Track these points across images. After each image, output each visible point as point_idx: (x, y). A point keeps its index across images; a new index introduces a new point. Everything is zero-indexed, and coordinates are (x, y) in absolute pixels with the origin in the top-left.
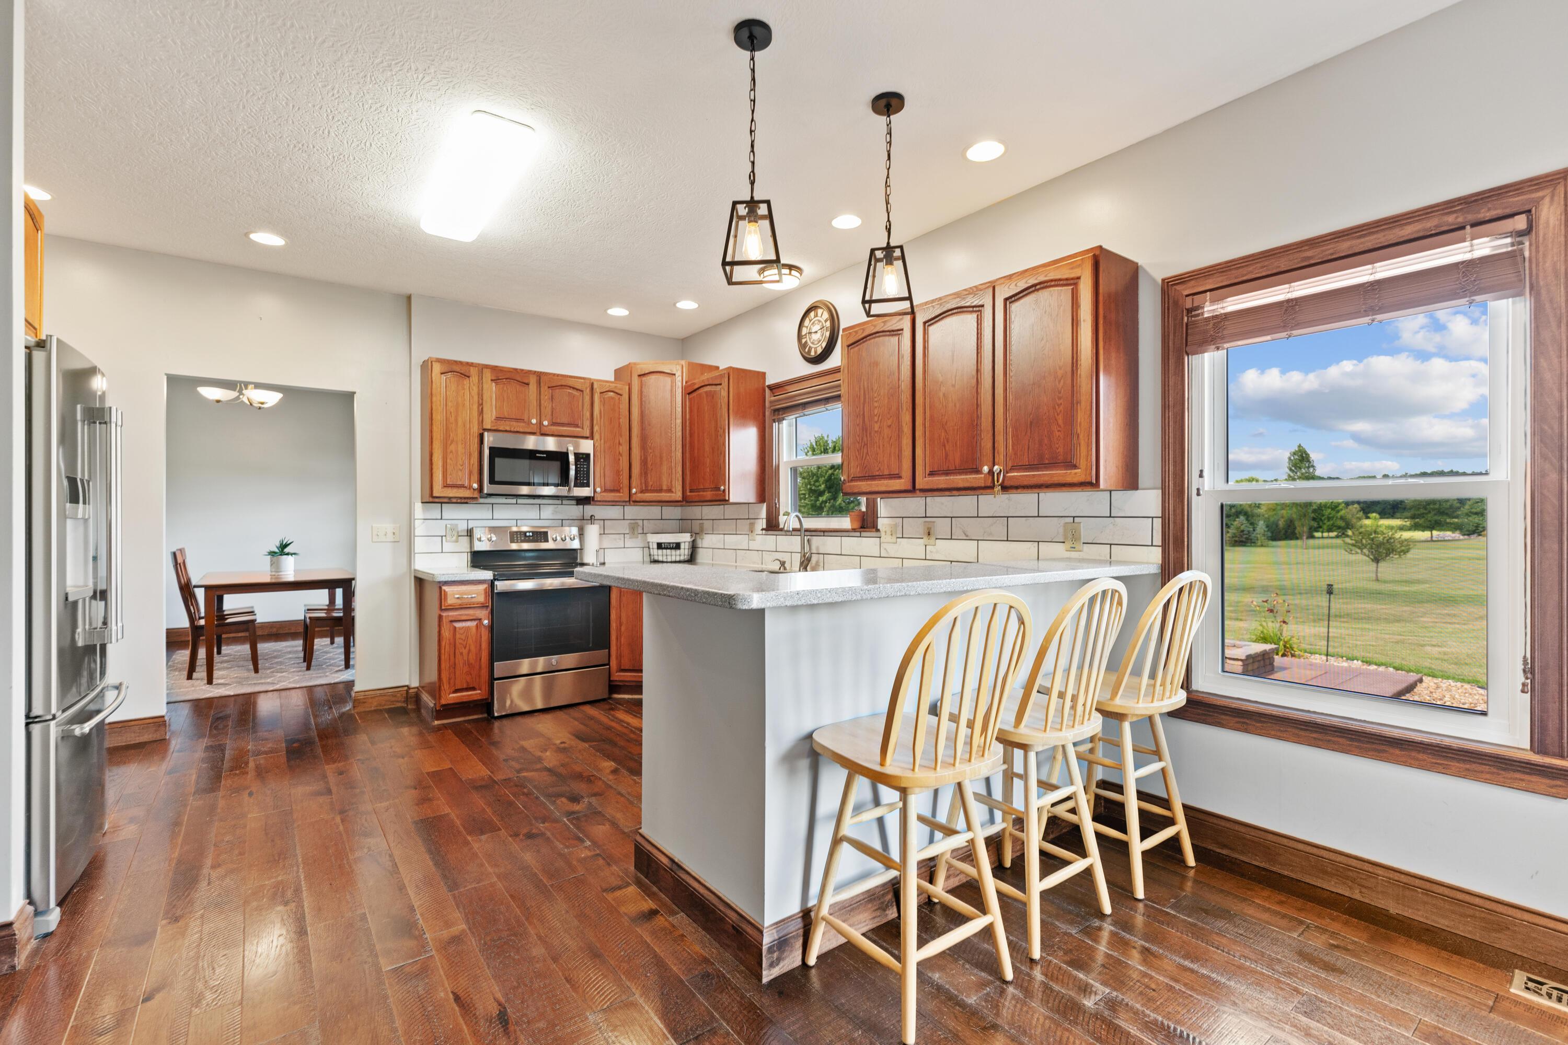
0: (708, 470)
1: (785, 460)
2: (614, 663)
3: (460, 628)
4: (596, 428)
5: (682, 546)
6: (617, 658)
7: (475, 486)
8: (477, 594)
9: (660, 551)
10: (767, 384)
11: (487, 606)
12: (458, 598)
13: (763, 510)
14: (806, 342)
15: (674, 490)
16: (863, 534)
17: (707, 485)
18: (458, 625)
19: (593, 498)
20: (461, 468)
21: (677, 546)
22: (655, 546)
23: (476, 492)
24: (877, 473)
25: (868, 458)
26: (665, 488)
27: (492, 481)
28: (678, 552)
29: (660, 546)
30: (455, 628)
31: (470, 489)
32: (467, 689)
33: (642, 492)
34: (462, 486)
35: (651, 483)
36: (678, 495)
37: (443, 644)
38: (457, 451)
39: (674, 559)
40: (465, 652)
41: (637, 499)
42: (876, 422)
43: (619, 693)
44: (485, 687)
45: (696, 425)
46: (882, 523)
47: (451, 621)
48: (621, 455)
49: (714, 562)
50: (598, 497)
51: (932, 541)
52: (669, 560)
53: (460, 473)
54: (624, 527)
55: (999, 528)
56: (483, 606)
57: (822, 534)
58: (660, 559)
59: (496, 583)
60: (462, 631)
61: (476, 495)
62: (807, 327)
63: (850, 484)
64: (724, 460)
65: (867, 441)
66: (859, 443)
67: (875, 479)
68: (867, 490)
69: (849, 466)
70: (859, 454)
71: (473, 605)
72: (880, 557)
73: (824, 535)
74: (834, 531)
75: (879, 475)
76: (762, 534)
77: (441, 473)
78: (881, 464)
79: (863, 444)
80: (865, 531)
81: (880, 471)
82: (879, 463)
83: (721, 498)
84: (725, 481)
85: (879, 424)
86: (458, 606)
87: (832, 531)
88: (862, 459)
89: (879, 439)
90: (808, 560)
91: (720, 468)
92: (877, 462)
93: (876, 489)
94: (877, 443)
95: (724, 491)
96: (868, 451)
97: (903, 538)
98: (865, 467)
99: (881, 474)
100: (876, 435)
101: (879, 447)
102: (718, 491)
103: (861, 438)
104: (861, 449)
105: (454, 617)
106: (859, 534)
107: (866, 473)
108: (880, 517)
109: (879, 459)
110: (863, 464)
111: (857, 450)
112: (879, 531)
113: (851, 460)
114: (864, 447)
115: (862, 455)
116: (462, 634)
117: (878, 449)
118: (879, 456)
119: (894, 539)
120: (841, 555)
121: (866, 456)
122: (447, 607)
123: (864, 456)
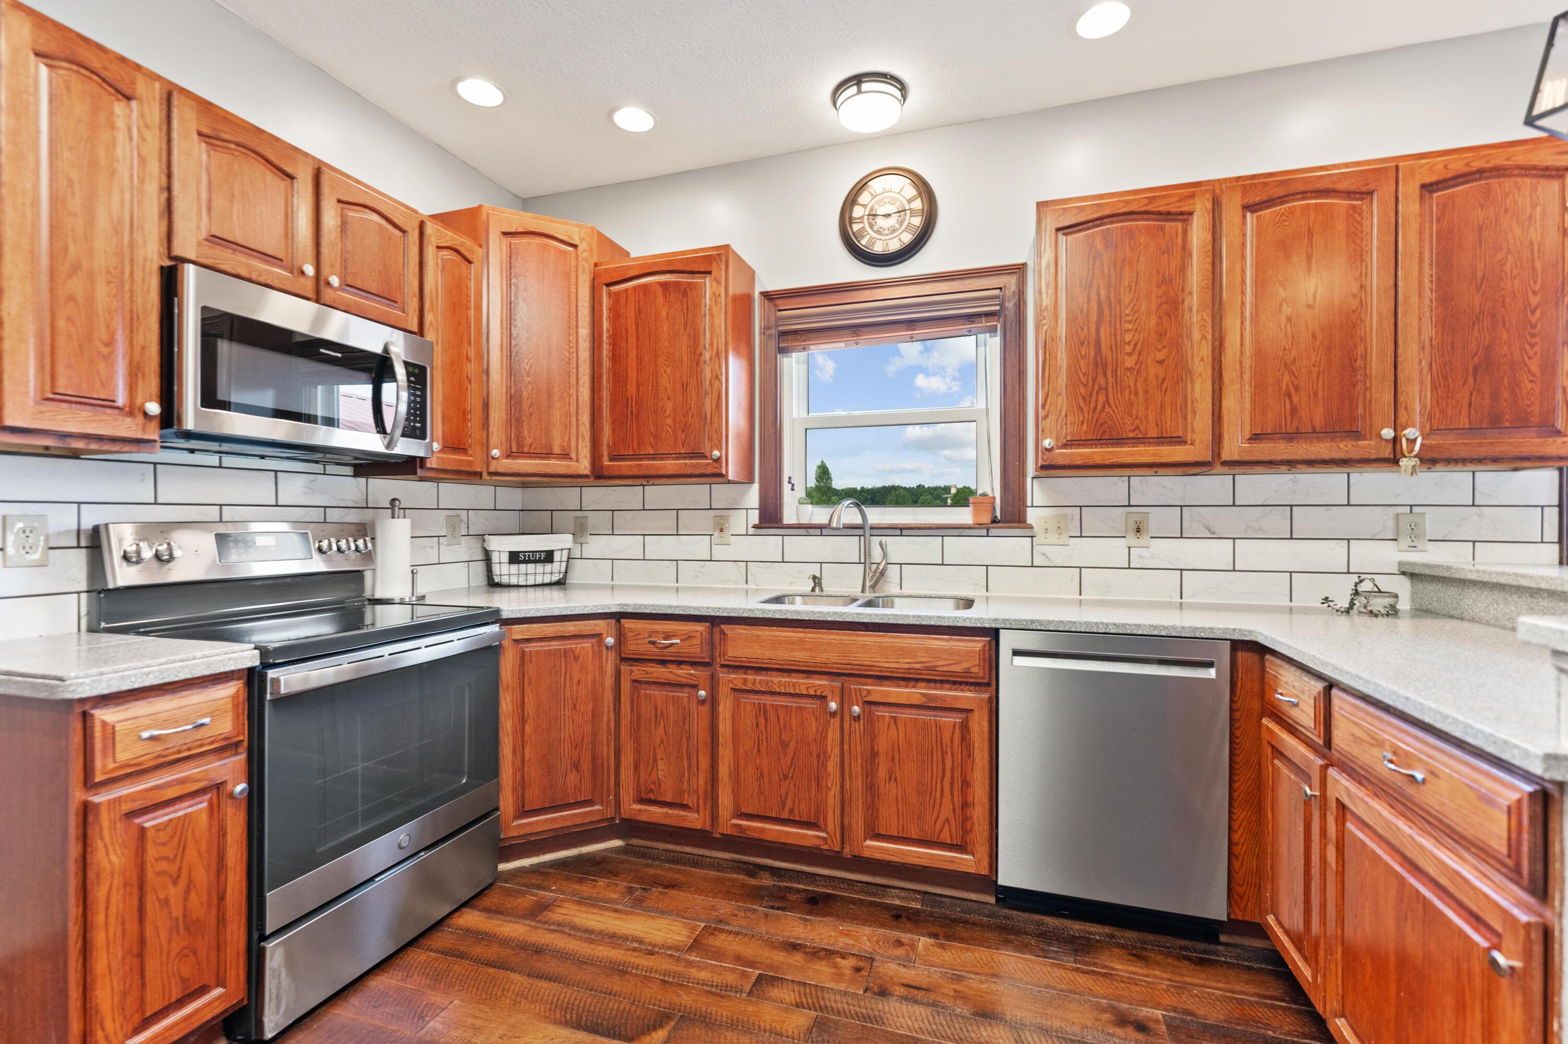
0: (669, 421)
1: (794, 416)
3: (157, 828)
4: (429, 318)
5: (557, 556)
7: (154, 408)
8: (211, 714)
9: (514, 568)
10: (758, 289)
11: (237, 744)
12: (152, 738)
13: (753, 496)
14: (863, 229)
15: (573, 456)
16: (993, 532)
17: (665, 448)
18: (149, 822)
20: (104, 350)
21: (548, 557)
22: (505, 558)
23: (154, 425)
24: (1131, 435)
25: (1108, 409)
26: (557, 450)
27: (210, 398)
28: (548, 567)
29: (515, 558)
30: (142, 830)
31: (133, 414)
32: (181, 1003)
33: (508, 457)
34: (108, 404)
35: (529, 441)
36: (584, 466)
37: (100, 893)
38: (91, 300)
39: (539, 580)
40: (174, 893)
41: (500, 470)
42: (1130, 354)
44: (236, 971)
45: (632, 342)
46: (1032, 516)
47: (131, 815)
48: (470, 382)
49: (615, 582)
50: (432, 463)
51: (1145, 540)
52: (531, 582)
53: (102, 366)
54: (437, 523)
55: (1278, 521)
56: (226, 748)
57: (898, 532)
58: (514, 581)
59: (271, 674)
60: (163, 837)
61: (153, 433)
62: (865, 206)
63: (1064, 451)
64: (718, 406)
65: (1107, 383)
66: (1086, 386)
67: (1124, 444)
68: (1107, 462)
69: (1060, 422)
70: (1086, 404)
71: (195, 748)
72: (1032, 566)
73: (901, 535)
74: (930, 528)
75: (1134, 438)
76: (747, 535)
77: (32, 356)
78: (1141, 420)
79: (1096, 388)
80: (1000, 528)
81: (1137, 431)
82: (1136, 419)
83: (709, 470)
84: (720, 441)
85: (1135, 357)
86: (147, 761)
87: (925, 528)
88: (1094, 412)
89: (1136, 381)
90: (882, 574)
91: (706, 419)
92: (1131, 416)
93: (1129, 460)
94: (1130, 387)
95: (718, 460)
96: (1107, 399)
97: (1081, 536)
98: (1102, 424)
99: (1140, 436)
100: (1128, 374)
101: (1136, 394)
102: (692, 458)
103: (1090, 379)
104: (1091, 395)
105: (134, 801)
106: (984, 532)
107: (1102, 434)
108: (1032, 506)
109: (1135, 412)
110: (1095, 419)
111: (1080, 398)
112: (1031, 527)
113: (1063, 413)
114: (1098, 392)
115: (1092, 405)
116: (164, 844)
117: (1133, 397)
118: (1135, 407)
119: (1064, 539)
120: (943, 564)
121: (1104, 407)
122: (110, 772)
123: (1099, 407)
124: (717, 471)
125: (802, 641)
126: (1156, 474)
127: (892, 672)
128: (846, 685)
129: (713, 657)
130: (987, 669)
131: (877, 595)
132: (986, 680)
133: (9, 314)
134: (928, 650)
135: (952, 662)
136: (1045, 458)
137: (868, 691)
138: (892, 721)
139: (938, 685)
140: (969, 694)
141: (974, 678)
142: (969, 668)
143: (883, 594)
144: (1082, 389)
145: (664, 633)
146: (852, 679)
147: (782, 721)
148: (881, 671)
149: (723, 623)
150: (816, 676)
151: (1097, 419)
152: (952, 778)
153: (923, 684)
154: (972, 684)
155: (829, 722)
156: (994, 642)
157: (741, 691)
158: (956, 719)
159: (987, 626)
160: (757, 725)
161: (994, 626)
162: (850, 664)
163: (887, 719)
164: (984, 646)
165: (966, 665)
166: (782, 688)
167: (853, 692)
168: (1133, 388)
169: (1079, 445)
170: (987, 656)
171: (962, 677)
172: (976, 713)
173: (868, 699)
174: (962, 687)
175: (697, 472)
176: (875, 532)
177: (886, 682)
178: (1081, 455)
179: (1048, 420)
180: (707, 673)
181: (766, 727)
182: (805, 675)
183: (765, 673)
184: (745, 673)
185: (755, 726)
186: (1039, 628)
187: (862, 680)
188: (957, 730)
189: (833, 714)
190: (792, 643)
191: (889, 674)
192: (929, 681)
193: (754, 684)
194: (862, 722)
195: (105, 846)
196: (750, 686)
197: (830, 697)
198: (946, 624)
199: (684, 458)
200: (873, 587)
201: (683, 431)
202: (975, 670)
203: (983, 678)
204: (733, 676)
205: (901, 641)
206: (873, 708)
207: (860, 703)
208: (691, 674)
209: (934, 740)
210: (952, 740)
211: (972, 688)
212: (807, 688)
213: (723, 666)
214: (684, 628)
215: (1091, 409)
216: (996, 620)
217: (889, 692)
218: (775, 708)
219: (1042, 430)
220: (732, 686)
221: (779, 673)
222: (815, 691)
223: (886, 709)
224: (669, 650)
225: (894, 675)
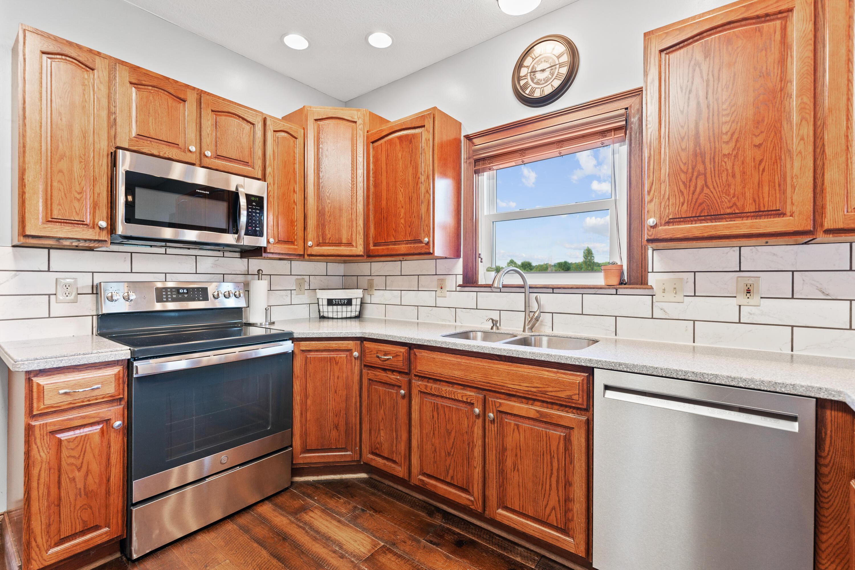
0: (402, 221)
1: (485, 214)
2: (297, 442)
3: (69, 441)
4: (269, 170)
5: (354, 302)
6: (301, 436)
7: (103, 224)
8: (102, 383)
9: (330, 308)
10: (463, 133)
11: (121, 399)
12: (66, 393)
13: (459, 266)
14: (527, 83)
15: (354, 244)
16: (620, 291)
17: (401, 238)
18: (63, 436)
19: (265, 248)
20: (78, 196)
21: (349, 302)
22: (325, 302)
23: (105, 232)
24: (729, 211)
25: (706, 190)
26: (344, 241)
27: (130, 218)
28: (349, 308)
29: (330, 302)
30: (60, 441)
31: (94, 228)
32: (83, 533)
33: (318, 245)
34: (81, 223)
35: (329, 236)
36: (359, 249)
37: (35, 472)
38: (71, 171)
39: (344, 315)
40: (79, 475)
41: (313, 253)
42: (727, 143)
43: (301, 476)
44: (117, 520)
45: (384, 174)
46: (652, 279)
47: (53, 433)
48: (296, 205)
50: (271, 249)
51: (755, 299)
52: (340, 316)
53: (76, 204)
54: (291, 283)
56: (113, 400)
57: (551, 291)
58: (330, 315)
59: (135, 364)
60: (72, 445)
61: (104, 236)
62: (528, 67)
63: (667, 227)
64: (428, 210)
65: (705, 169)
66: (686, 173)
67: (722, 219)
68: (706, 235)
69: (663, 204)
70: (686, 188)
71: (93, 400)
72: (652, 318)
73: (553, 293)
74: (572, 288)
75: (732, 214)
76: (456, 291)
77: (41, 200)
78: (738, 198)
79: (695, 174)
80: (625, 288)
81: (734, 207)
82: (734, 197)
83: (423, 251)
84: (429, 232)
85: (732, 144)
86: (64, 405)
87: (568, 288)
88: (693, 194)
89: (733, 165)
90: (537, 319)
91: (422, 218)
92: (728, 195)
93: (727, 232)
94: (727, 170)
95: (428, 243)
96: (706, 183)
97: (695, 296)
98: (701, 204)
99: (737, 211)
100: (726, 160)
101: (734, 176)
102: (415, 243)
103: (690, 167)
104: (691, 180)
105: (55, 426)
106: (614, 291)
107: (701, 212)
108: (653, 272)
109: (732, 192)
110: (694, 200)
111: (681, 183)
112: (651, 288)
113: (667, 197)
114: (697, 177)
115: (692, 188)
116: (72, 449)
117: (730, 178)
118: (733, 187)
119: (679, 297)
120: (582, 314)
121: (702, 189)
122: (41, 410)
123: (698, 190)
124: (427, 251)
125: (459, 364)
126: (767, 244)
127: (516, 392)
128: (487, 397)
129: (410, 371)
130: (585, 397)
131: (532, 334)
132: (585, 407)
133: (28, 181)
134: (541, 379)
135: (558, 389)
136: (650, 233)
137: (500, 403)
138: (516, 427)
139: (550, 406)
140: (571, 415)
141: (575, 403)
142: (571, 396)
143: (537, 334)
144: (683, 176)
145: (384, 351)
146: (491, 393)
147: (447, 416)
148: (509, 390)
149: (416, 348)
150: (469, 389)
151: (697, 200)
152: (558, 477)
153: (539, 404)
154: (574, 408)
155: (475, 421)
156: (591, 377)
157: (424, 393)
158: (561, 433)
159: (583, 364)
160: (433, 417)
161: (589, 365)
162: (489, 383)
163: (512, 425)
164: (583, 380)
165: (568, 393)
166: (447, 394)
167: (490, 403)
168: (730, 171)
169: (680, 222)
170: (585, 387)
171: (566, 402)
172: (576, 431)
173: (500, 409)
174: (567, 409)
175: (416, 252)
176: (531, 290)
177: (513, 399)
178: (682, 229)
179: (653, 204)
180: (406, 379)
181: (438, 419)
182: (462, 387)
183: (439, 383)
184: (428, 382)
185: (432, 417)
186: (625, 370)
187: (498, 395)
188: (562, 442)
189: (478, 416)
190: (454, 365)
191: (514, 393)
192: (543, 402)
193: (431, 389)
194: (496, 425)
195: (38, 447)
196: (428, 391)
197: (476, 405)
198: (553, 361)
199: (411, 243)
200: (531, 329)
201: (410, 227)
202: (576, 397)
203: (582, 404)
204: (420, 383)
205: (523, 370)
206: (504, 416)
207: (495, 411)
208: (398, 379)
209: (545, 447)
210: (558, 448)
211: (574, 411)
212: (462, 396)
213: (416, 375)
214: (394, 349)
215: (691, 192)
216: (590, 360)
217: (514, 406)
218: (443, 407)
219: (648, 212)
220: (419, 389)
221: (447, 384)
222: (467, 399)
223: (513, 418)
224: (387, 362)
225: (518, 394)
